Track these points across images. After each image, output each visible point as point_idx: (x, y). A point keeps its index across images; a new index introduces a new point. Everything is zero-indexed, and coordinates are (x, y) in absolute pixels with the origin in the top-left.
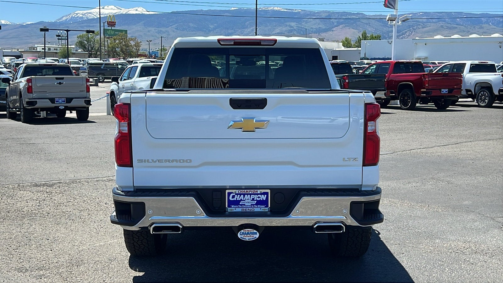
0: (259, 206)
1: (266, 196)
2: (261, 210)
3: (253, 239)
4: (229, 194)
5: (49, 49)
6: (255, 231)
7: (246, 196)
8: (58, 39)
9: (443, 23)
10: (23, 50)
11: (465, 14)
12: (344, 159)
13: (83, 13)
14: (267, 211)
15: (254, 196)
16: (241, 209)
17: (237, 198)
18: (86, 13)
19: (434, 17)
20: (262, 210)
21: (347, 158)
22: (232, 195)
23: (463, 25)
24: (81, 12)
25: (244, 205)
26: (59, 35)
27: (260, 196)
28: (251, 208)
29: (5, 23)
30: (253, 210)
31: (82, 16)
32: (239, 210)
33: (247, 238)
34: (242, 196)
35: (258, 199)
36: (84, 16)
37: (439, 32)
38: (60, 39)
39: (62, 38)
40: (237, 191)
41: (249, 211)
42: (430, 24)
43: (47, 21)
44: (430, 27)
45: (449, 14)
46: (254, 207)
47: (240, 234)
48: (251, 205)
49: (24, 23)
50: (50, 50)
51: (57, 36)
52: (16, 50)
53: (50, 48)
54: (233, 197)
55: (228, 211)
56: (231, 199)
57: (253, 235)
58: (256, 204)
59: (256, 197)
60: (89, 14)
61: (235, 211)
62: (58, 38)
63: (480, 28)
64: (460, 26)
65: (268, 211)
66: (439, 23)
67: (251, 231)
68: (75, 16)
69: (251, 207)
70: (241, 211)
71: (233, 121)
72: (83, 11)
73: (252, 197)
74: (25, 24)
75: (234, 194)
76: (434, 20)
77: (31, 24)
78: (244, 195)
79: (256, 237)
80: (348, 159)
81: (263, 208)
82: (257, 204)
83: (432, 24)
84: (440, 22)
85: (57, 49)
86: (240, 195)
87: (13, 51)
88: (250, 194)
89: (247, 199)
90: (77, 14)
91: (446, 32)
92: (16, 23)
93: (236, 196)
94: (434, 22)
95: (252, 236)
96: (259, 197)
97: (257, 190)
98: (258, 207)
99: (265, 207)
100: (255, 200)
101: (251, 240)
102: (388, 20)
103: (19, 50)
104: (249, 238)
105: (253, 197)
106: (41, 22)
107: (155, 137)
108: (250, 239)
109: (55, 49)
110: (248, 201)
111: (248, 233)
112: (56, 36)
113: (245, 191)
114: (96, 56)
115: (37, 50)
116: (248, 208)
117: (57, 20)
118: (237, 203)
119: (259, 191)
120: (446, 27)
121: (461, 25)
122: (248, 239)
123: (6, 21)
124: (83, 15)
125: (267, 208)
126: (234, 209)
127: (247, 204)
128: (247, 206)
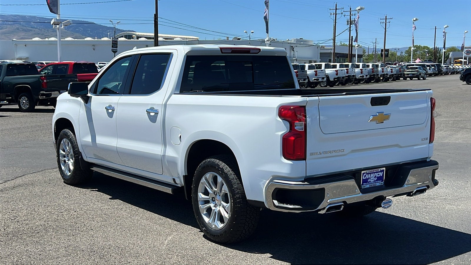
0: (378, 181)
1: (382, 172)
2: (380, 185)
4: (363, 174)
7: (372, 174)
9: (18, 26)
11: (38, 18)
12: (422, 139)
14: (383, 184)
15: (376, 173)
16: (369, 185)
17: (367, 177)
19: (9, 20)
23: (37, 28)
27: (379, 173)
30: (375, 185)
32: (368, 186)
35: (378, 176)
37: (15, 34)
40: (368, 171)
42: (6, 26)
44: (6, 28)
45: (23, 17)
47: (383, 204)
48: (374, 181)
54: (365, 176)
55: (362, 188)
56: (363, 178)
58: (377, 180)
59: (376, 174)
61: (366, 187)
63: (53, 31)
64: (34, 29)
66: (14, 25)
70: (369, 187)
71: (372, 116)
73: (375, 175)
75: (366, 174)
76: (9, 23)
80: (424, 139)
81: (380, 183)
83: (8, 26)
84: (16, 25)
86: (369, 174)
88: (374, 173)
91: (22, 34)
94: (10, 25)
97: (378, 169)
98: (377, 182)
99: (382, 181)
100: (376, 177)
102: (52, 24)
104: (387, 206)
107: (325, 133)
110: (372, 178)
111: (386, 203)
113: (371, 170)
118: (367, 181)
119: (380, 170)
120: (21, 30)
121: (36, 28)
125: (383, 182)
126: (365, 186)
127: (371, 181)
128: (372, 183)
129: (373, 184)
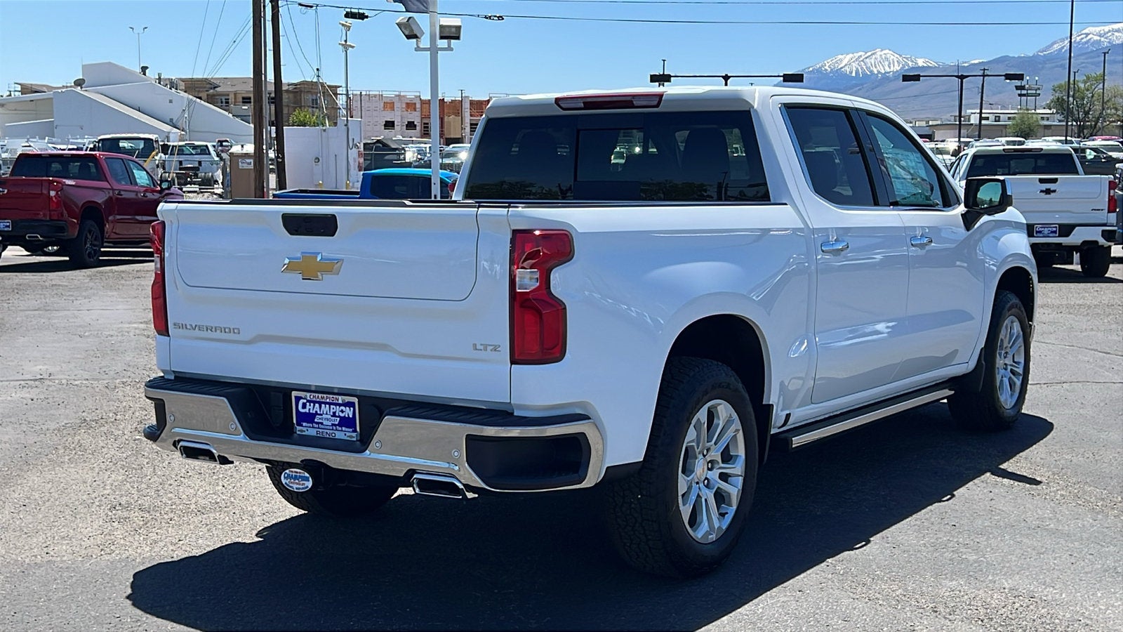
0: (344, 429)
1: (351, 409)
2: (346, 438)
3: (303, 488)
4: (298, 399)
5: (997, 118)
6: (307, 475)
7: (323, 406)
8: (1020, 95)
10: (939, 122)
12: (475, 345)
13: (1102, 32)
14: (355, 439)
15: (335, 407)
16: (315, 430)
17: (309, 409)
18: (1109, 31)
20: (348, 436)
21: (481, 345)
22: (302, 401)
24: (1098, 29)
25: (322, 424)
26: (1021, 86)
27: (343, 408)
28: (331, 432)
29: (925, 65)
30: (333, 435)
31: (1098, 38)
32: (312, 432)
33: (295, 486)
34: (317, 405)
35: (341, 414)
36: (1102, 39)
38: (1024, 95)
39: (1029, 92)
40: (311, 394)
41: (328, 436)
43: (1016, 56)
46: (336, 430)
47: (285, 477)
48: (333, 425)
49: (966, 63)
50: (999, 121)
51: (1017, 89)
52: (924, 122)
53: (999, 117)
54: (304, 406)
55: (295, 433)
56: (301, 410)
57: (304, 482)
59: (337, 410)
60: (1116, 34)
61: (307, 433)
62: (1019, 92)
65: (357, 441)
67: (300, 473)
68: (1082, 39)
69: (333, 429)
70: (315, 434)
71: (288, 257)
72: (1103, 28)
73: (332, 410)
74: (966, 65)
75: (305, 401)
77: (980, 63)
78: (320, 403)
79: (307, 487)
80: (482, 347)
81: (349, 434)
82: (340, 424)
85: (1014, 118)
86: (314, 402)
87: (917, 125)
88: (330, 404)
89: (325, 413)
90: (1087, 35)
92: (947, 63)
93: (308, 404)
95: (302, 482)
96: (342, 411)
97: (337, 397)
98: (342, 431)
99: (352, 431)
100: (337, 417)
101: (301, 491)
103: (931, 123)
104: (298, 486)
105: (334, 411)
106: (1002, 57)
108: (299, 489)
109: (1009, 118)
110: (326, 415)
111: (296, 478)
112: (1015, 88)
113: (320, 395)
114: (1095, 131)
115: (969, 121)
116: (326, 431)
117: (1039, 51)
118: (310, 418)
119: (340, 399)
122: (297, 489)
123: (927, 60)
124: (1100, 36)
125: (354, 434)
126: (305, 429)
127: (325, 423)
128: (326, 427)
129: (328, 431)
